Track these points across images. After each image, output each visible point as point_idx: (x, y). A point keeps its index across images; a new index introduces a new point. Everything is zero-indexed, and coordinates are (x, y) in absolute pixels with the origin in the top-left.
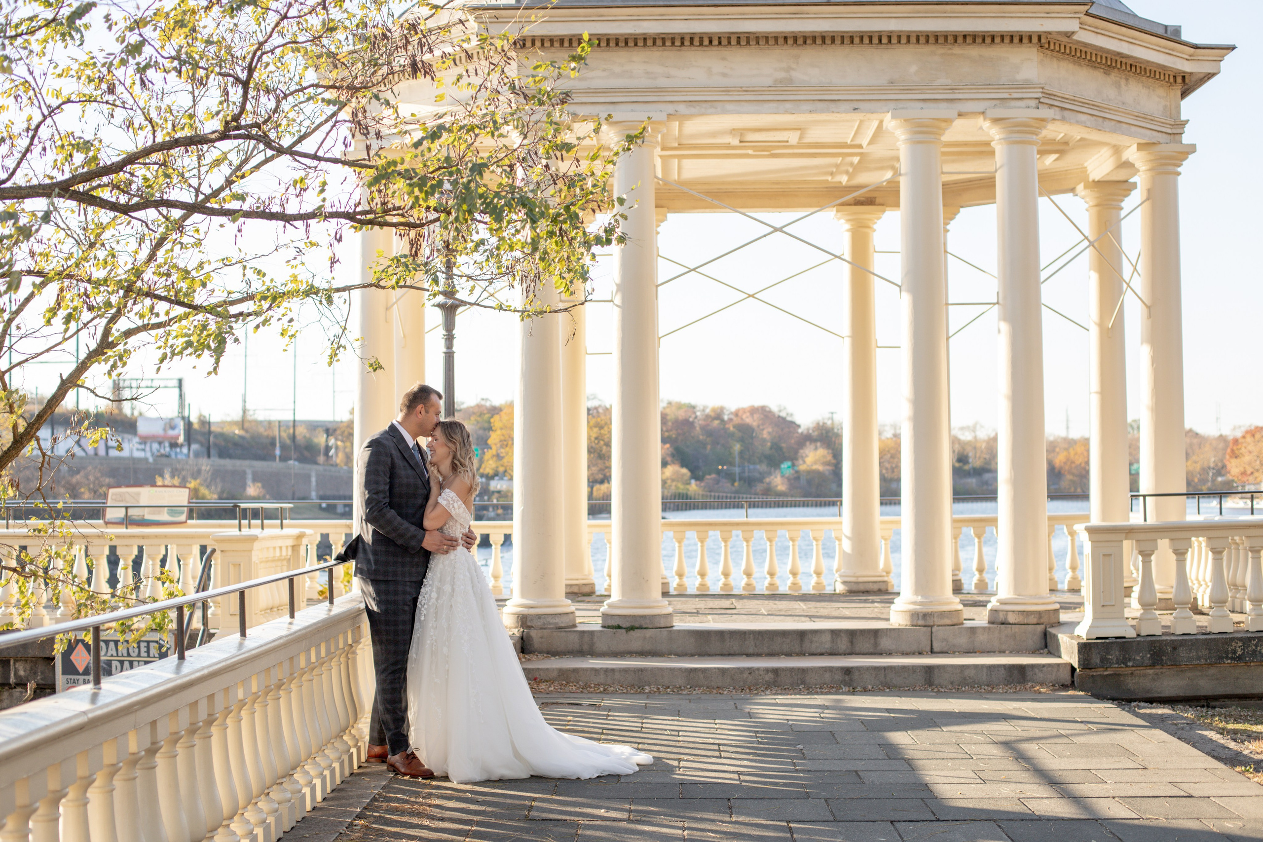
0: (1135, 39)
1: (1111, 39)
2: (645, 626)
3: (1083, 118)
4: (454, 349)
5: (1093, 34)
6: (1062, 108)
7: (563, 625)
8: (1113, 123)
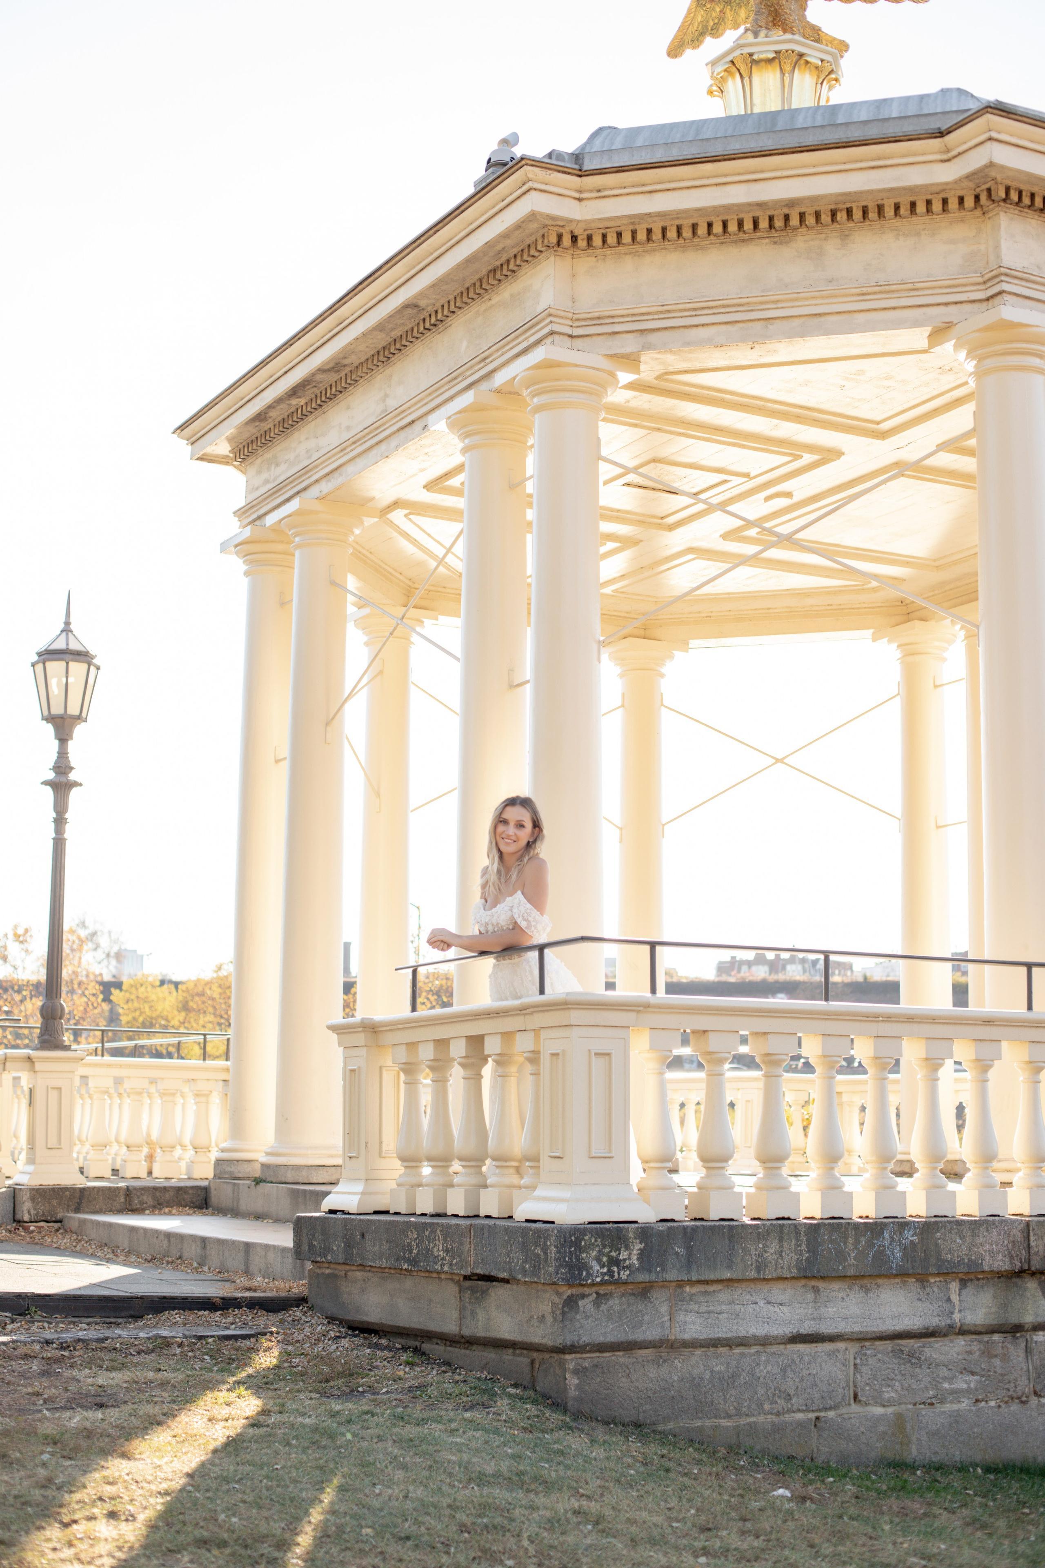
0: (762, 171)
1: (693, 191)
2: (269, 1179)
3: (702, 333)
4: (66, 836)
5: (641, 196)
6: (642, 331)
7: (240, 1175)
8: (797, 322)
